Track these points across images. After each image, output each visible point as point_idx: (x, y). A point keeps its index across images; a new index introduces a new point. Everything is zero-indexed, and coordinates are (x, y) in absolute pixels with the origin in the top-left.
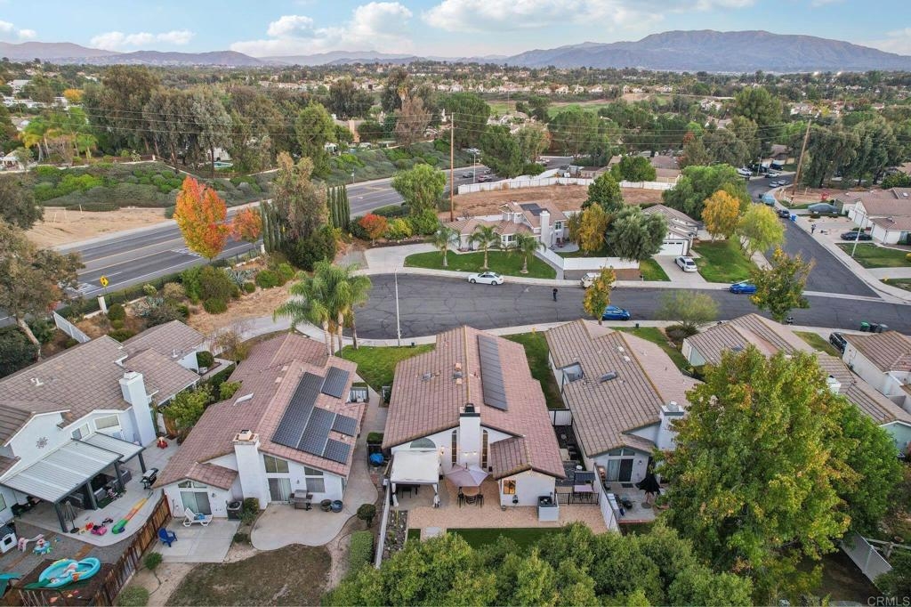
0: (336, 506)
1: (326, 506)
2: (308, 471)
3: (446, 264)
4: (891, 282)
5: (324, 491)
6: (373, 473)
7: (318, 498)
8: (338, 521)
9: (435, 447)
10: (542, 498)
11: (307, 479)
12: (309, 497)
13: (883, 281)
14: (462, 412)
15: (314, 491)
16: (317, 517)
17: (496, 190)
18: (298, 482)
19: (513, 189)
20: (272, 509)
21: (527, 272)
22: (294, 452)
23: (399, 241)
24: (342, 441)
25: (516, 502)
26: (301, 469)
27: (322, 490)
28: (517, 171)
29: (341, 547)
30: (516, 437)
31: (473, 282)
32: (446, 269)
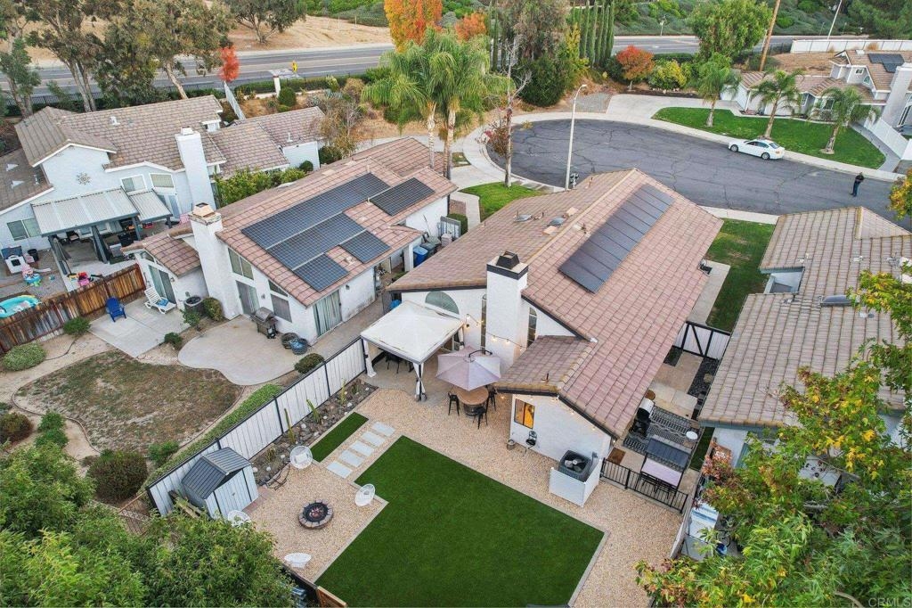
0: (297, 345)
1: (287, 340)
3: (710, 124)
5: (291, 321)
7: (285, 327)
9: (458, 313)
10: (570, 456)
11: (272, 296)
14: (493, 263)
15: (280, 316)
18: (264, 296)
20: (237, 322)
21: (830, 152)
22: (260, 253)
23: (665, 92)
24: (342, 264)
25: (531, 442)
30: (580, 337)
31: (734, 149)
32: (708, 129)
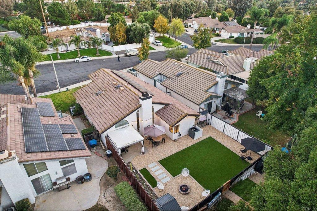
0: (88, 177)
1: (81, 180)
2: (62, 163)
3: (59, 58)
4: (216, 41)
5: (76, 172)
6: (94, 151)
7: (73, 177)
8: (94, 185)
9: (128, 123)
10: (191, 129)
11: (62, 169)
12: (68, 179)
13: (214, 41)
15: (69, 174)
16: (78, 190)
17: (64, 30)
18: (56, 173)
19: (71, 29)
20: (41, 200)
21: (99, 55)
22: (48, 154)
24: (73, 138)
25: (180, 135)
26: (57, 163)
27: (75, 171)
28: (69, 23)
29: (108, 199)
30: (167, 104)
31: (77, 61)
32: (61, 59)
